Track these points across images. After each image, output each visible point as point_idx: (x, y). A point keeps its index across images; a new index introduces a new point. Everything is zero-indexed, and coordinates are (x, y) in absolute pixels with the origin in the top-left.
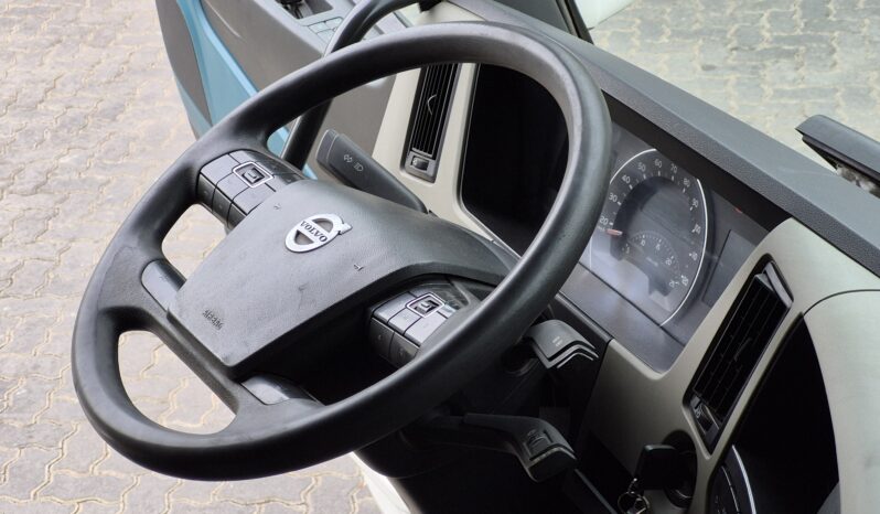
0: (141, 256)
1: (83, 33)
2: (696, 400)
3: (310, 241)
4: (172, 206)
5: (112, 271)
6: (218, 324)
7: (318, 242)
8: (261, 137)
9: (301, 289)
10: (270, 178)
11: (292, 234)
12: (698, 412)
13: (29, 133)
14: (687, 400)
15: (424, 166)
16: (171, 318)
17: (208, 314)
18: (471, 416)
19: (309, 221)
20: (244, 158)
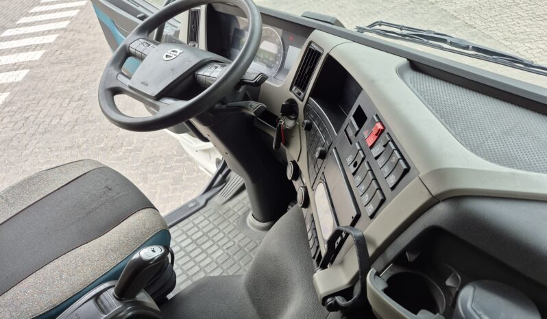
0: (115, 72)
1: (83, 63)
2: (294, 88)
3: (171, 57)
4: (122, 58)
5: (107, 77)
6: (147, 85)
7: (174, 57)
8: (146, 34)
9: (172, 70)
10: (152, 45)
11: (165, 56)
12: (296, 91)
13: (74, 87)
14: (291, 89)
15: (194, 46)
16: (130, 87)
17: (142, 83)
18: (229, 104)
19: (170, 52)
20: (143, 41)
